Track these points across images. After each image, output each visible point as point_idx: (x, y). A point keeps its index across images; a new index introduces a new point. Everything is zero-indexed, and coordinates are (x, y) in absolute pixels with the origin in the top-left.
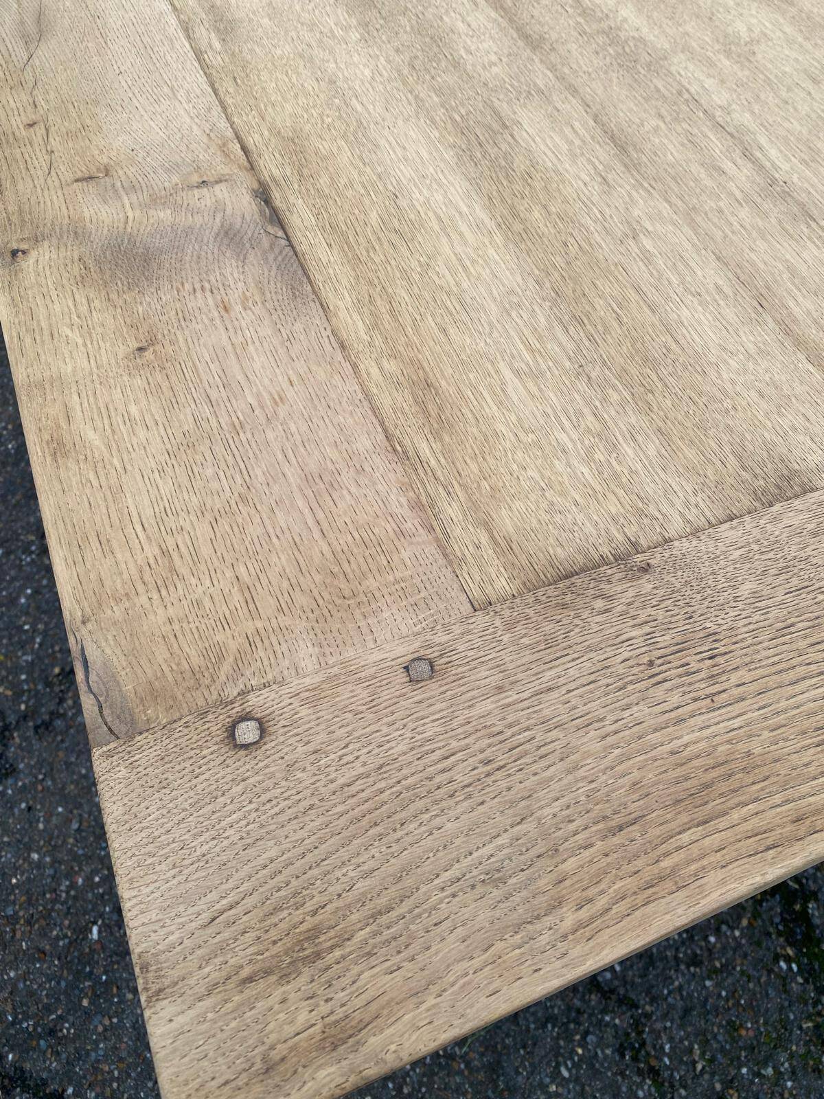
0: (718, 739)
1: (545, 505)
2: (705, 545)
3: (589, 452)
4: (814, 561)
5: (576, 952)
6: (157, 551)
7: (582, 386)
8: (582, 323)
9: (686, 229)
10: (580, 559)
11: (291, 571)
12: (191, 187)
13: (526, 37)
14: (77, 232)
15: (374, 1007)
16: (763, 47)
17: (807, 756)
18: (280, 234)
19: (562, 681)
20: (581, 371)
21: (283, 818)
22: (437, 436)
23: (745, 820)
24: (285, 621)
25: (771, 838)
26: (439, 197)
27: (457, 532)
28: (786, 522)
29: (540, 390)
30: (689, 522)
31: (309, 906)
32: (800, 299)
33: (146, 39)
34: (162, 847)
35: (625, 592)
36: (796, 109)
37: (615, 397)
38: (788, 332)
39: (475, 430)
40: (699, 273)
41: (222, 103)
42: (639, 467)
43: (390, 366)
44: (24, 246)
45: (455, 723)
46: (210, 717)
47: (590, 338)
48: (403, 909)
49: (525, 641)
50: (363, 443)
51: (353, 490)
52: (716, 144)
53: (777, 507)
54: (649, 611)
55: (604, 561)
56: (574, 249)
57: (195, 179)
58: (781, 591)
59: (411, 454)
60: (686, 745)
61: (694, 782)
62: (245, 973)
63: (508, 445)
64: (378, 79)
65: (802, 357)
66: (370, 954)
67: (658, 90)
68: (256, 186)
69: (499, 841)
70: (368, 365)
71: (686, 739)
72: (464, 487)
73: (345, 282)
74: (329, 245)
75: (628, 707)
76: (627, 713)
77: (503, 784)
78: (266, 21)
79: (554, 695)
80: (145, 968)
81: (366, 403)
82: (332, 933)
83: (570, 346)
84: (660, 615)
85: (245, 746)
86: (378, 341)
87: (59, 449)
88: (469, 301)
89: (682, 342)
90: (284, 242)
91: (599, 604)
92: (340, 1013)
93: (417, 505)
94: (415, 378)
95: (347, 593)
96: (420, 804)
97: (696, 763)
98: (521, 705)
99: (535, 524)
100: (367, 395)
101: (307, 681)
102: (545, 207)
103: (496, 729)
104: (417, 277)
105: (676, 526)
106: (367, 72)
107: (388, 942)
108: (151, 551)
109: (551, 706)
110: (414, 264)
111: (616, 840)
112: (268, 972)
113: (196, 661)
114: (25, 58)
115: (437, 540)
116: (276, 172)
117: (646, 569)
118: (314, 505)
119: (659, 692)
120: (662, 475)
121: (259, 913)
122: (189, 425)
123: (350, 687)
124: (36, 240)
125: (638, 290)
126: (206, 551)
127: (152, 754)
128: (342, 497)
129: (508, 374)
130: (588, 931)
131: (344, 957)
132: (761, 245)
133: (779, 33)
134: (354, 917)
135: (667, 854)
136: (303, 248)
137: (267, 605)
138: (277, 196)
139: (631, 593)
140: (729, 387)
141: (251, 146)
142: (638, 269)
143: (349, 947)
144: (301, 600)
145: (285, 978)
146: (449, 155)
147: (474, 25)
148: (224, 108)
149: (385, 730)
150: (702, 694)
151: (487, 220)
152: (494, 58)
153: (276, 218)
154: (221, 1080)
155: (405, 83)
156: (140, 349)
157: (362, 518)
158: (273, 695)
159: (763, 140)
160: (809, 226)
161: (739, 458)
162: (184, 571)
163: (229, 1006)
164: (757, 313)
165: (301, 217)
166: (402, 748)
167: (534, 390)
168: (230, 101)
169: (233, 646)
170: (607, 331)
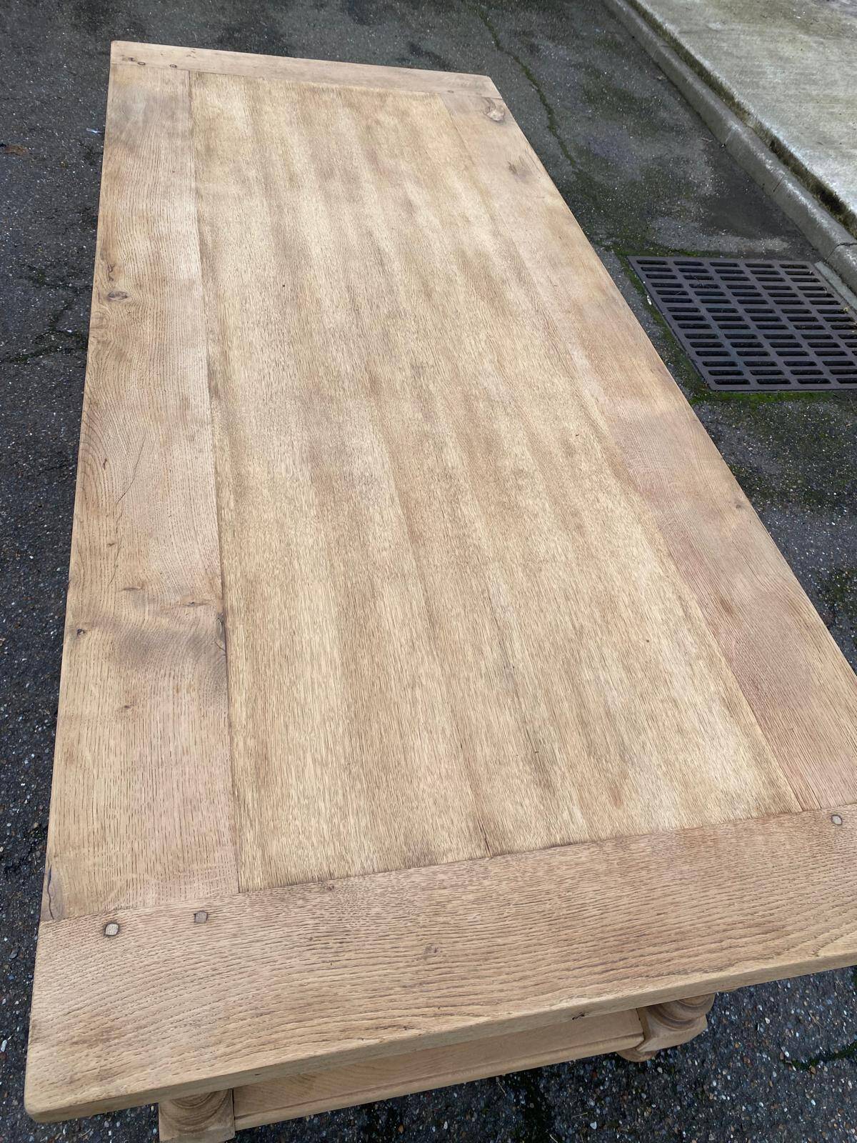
0: (324, 984)
1: (296, 842)
2: (366, 882)
3: (332, 817)
4: (416, 903)
5: (219, 1065)
6: (99, 826)
7: (345, 776)
8: (360, 737)
9: (444, 688)
10: (301, 876)
11: (159, 852)
12: (185, 605)
13: (412, 532)
14: (114, 624)
15: (124, 1067)
16: (548, 566)
17: (362, 1002)
18: (223, 646)
19: (265, 938)
20: (347, 768)
21: (114, 974)
22: (259, 791)
23: (319, 1025)
24: (147, 877)
25: (328, 1036)
26: (317, 639)
27: (247, 848)
28: (413, 879)
29: (322, 774)
30: (364, 868)
31: (112, 1017)
32: (485, 747)
33: (193, 493)
34: (57, 975)
35: (315, 898)
36: (545, 617)
37: (359, 786)
38: (468, 766)
39: (279, 790)
40: (437, 719)
41: (221, 547)
42: (353, 831)
43: (251, 743)
44: (85, 628)
45: (208, 947)
46: (98, 918)
47: (361, 747)
48: (151, 1028)
49: (257, 914)
50: (219, 786)
51: (204, 813)
52: (488, 632)
53: (412, 870)
54: (323, 912)
55: (313, 880)
56: (376, 689)
57: (190, 600)
58: (391, 916)
59: (241, 797)
60: (309, 983)
61: (305, 1001)
62: (75, 1040)
63: (292, 803)
64: (315, 547)
65: (468, 783)
66: (130, 1045)
67: (471, 587)
68: (221, 611)
69: (205, 1008)
70: (239, 740)
71: (309, 981)
72: (260, 823)
73: (246, 685)
74: (246, 659)
75: (291, 958)
76: (289, 961)
77: (217, 981)
78: (265, 492)
79: (259, 944)
80: (34, 1027)
81: (229, 763)
82: (117, 1032)
83: (348, 750)
84: (327, 915)
85: (109, 936)
86: (250, 726)
87: (70, 758)
88: (307, 710)
89: (408, 760)
90: (223, 652)
91: (300, 902)
92: (108, 1067)
93: (233, 829)
94: (260, 752)
95: (181, 869)
96: (176, 982)
97: (310, 993)
98: (240, 946)
99: (287, 853)
100: (232, 758)
101: (147, 910)
102: (372, 657)
103: (226, 955)
104: (285, 689)
105: (357, 868)
106: (311, 541)
107: (140, 1041)
108: (97, 825)
109: (256, 950)
110: (287, 681)
111: (257, 1020)
112: (84, 1042)
113: (100, 888)
114: (121, 495)
115: (236, 850)
116: (235, 603)
117: (331, 889)
118: (182, 817)
119: (308, 954)
120: (362, 837)
121: (88, 1015)
122: (137, 758)
123: (165, 918)
124: (93, 625)
125: (400, 723)
126: (122, 831)
127: (66, 929)
128: (197, 816)
129: (309, 760)
130: (227, 1058)
131: (118, 1043)
132: (480, 707)
133: (563, 558)
134: (129, 1027)
135: (276, 1032)
136: (231, 658)
137: (141, 866)
138: (230, 619)
139: (318, 900)
140: (420, 793)
141: (227, 583)
142: (406, 709)
143: (123, 1039)
144: (159, 868)
145: (91, 1046)
146: (334, 610)
147: (386, 517)
148: (221, 552)
149: (174, 943)
150: (328, 960)
151: (337, 660)
152: (387, 545)
153: (224, 635)
154: (50, 1082)
155: (330, 553)
156: (126, 707)
157: (204, 829)
158: (129, 914)
159: (515, 635)
160: (513, 700)
161: (406, 837)
162: (109, 839)
163: (64, 1052)
164: (457, 752)
165: (238, 636)
166: (178, 954)
167: (319, 772)
168: (226, 547)
169: (119, 884)
170: (372, 745)
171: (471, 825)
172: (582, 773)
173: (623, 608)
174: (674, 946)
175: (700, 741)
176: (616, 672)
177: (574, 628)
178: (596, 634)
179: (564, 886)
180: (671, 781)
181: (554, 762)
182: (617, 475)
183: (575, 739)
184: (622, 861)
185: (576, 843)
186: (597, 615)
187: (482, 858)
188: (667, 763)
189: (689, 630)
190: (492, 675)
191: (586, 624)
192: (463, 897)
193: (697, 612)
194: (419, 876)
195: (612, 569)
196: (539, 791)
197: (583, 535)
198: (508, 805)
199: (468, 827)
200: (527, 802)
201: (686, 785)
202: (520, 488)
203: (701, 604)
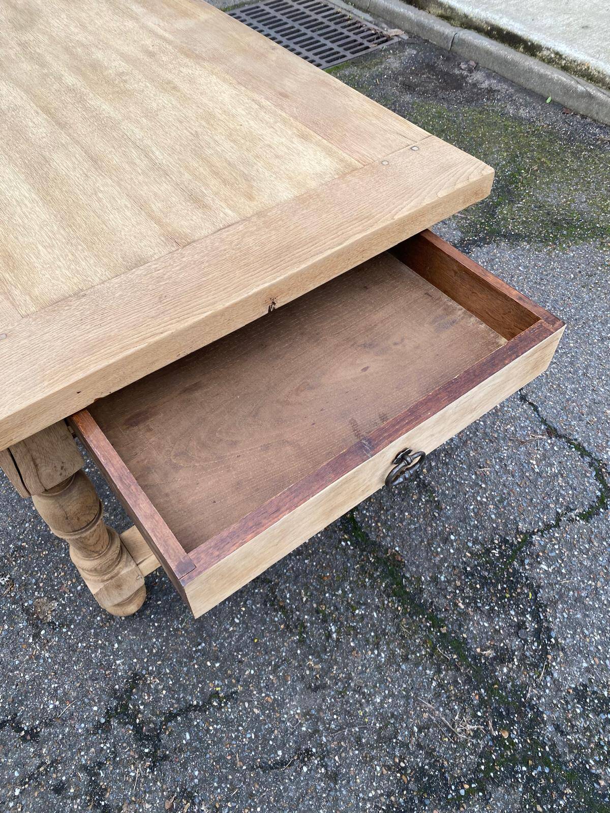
0: (100, 335)
1: (51, 284)
2: (106, 285)
3: (69, 266)
4: (143, 282)
7: (69, 247)
8: (70, 226)
9: (117, 188)
10: (62, 297)
16: (162, 112)
20: (68, 243)
26: (17, 193)
28: (136, 273)
29: (53, 251)
30: (102, 280)
32: (156, 203)
35: (76, 303)
36: (170, 135)
37: (80, 248)
38: (149, 215)
39: (27, 267)
40: (119, 202)
42: (87, 267)
45: (14, 347)
47: (73, 231)
52: (134, 153)
53: (134, 270)
54: (84, 306)
55: (70, 296)
56: (70, 202)
58: (130, 293)
60: (89, 338)
63: (39, 269)
65: (153, 222)
67: (114, 137)
75: (72, 332)
76: (72, 334)
83: (65, 235)
84: (87, 307)
88: (27, 227)
89: (108, 226)
91: (67, 308)
93: (3, 293)
97: (92, 341)
99: (47, 291)
102: (61, 189)
103: (28, 346)
105: (97, 280)
115: (11, 301)
117: (84, 295)
119: (83, 326)
120: (94, 267)
125: (95, 212)
129: (40, 247)
130: (52, 385)
132: (145, 188)
133: (170, 105)
139: (78, 303)
140: (124, 237)
142: (95, 204)
146: (22, 177)
147: (37, 122)
151: (36, 198)
152: (44, 135)
159: (154, 149)
160: (166, 178)
161: (123, 258)
164: (140, 212)
167: (50, 251)
170: (80, 227)
171: (163, 239)
172: (224, 194)
173: (219, 116)
174: (311, 244)
175: (292, 157)
176: (228, 145)
177: (192, 134)
178: (207, 132)
179: (233, 244)
180: (281, 179)
181: (204, 195)
182: (188, 56)
183: (214, 182)
184: (265, 223)
185: (233, 224)
186: (204, 123)
187: (177, 250)
188: (275, 173)
189: (265, 112)
190: (147, 171)
191: (199, 130)
192: (173, 270)
193: (265, 103)
194: (140, 271)
195: (205, 101)
196: (200, 210)
197: (179, 91)
198: (183, 223)
199: (162, 240)
200: (194, 217)
201: (290, 178)
202: (125, 81)
203: (267, 98)
